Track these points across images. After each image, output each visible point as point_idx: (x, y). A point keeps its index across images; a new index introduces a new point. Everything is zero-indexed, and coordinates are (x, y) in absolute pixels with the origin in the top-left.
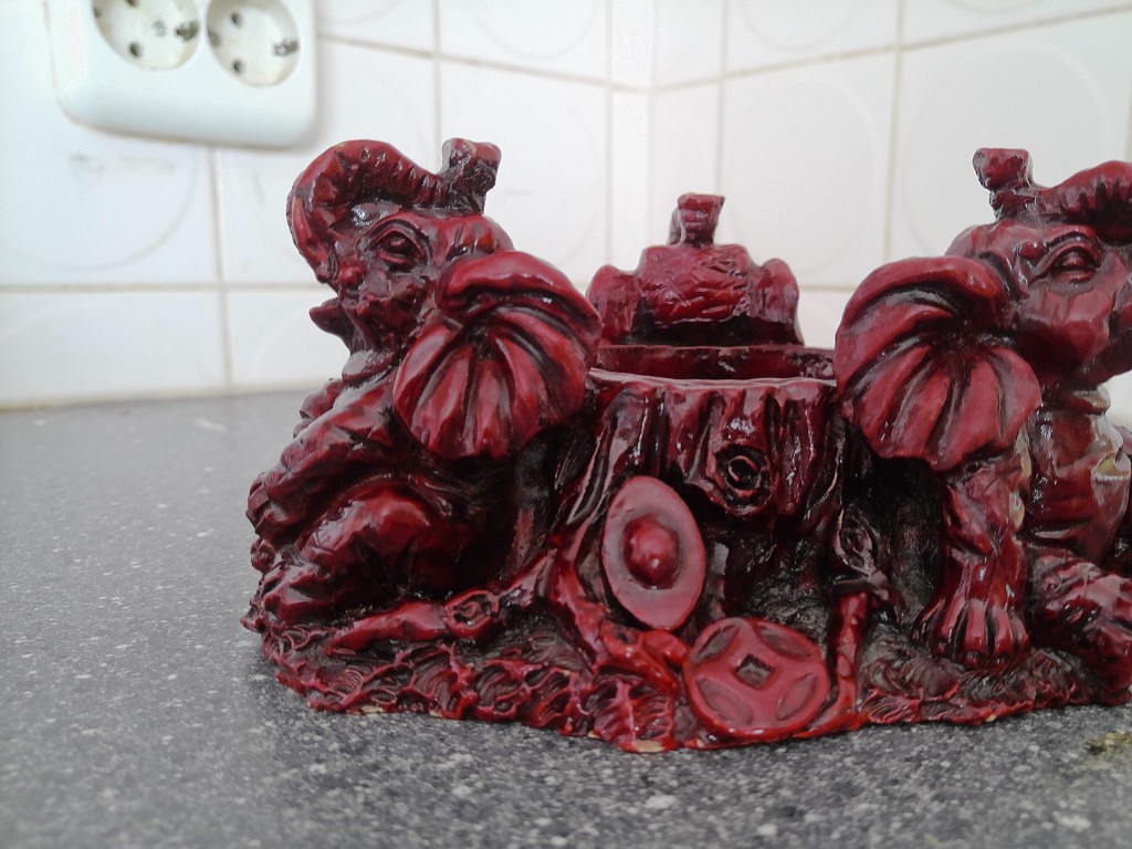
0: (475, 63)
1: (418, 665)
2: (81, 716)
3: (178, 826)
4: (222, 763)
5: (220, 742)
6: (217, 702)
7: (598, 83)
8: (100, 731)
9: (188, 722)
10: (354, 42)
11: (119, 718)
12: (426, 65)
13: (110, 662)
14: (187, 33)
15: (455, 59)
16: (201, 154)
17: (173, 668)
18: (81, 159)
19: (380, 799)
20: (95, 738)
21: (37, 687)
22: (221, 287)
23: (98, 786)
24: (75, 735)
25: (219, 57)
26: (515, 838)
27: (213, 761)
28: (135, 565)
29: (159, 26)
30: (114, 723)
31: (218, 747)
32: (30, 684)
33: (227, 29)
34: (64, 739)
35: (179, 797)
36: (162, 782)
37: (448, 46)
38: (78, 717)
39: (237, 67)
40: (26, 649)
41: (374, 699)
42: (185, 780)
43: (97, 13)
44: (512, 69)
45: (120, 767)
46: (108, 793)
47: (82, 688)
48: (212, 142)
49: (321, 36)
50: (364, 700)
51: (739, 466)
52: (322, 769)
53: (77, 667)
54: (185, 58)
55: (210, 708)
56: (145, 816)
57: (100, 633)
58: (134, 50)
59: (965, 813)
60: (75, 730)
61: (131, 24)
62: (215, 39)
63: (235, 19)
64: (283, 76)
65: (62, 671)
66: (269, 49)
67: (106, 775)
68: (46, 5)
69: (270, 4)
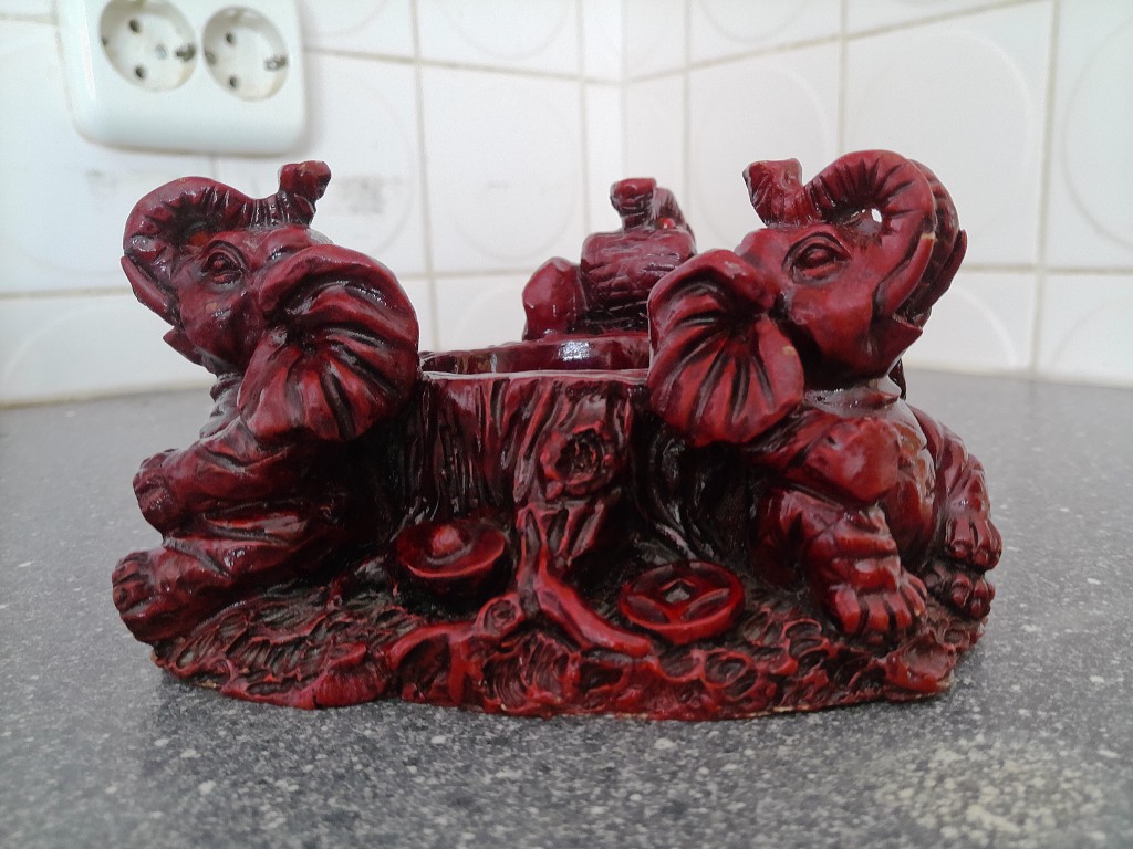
0: (453, 66)
7: (572, 78)
12: (407, 72)
14: (187, 54)
15: (435, 64)
16: (204, 163)
18: (95, 175)
21: (87, 609)
25: (216, 76)
29: (161, 50)
32: (82, 607)
33: (222, 49)
37: (428, 51)
39: (233, 83)
40: (75, 585)
43: (105, 42)
48: (213, 153)
49: (308, 49)
54: (184, 79)
58: (139, 73)
61: (135, 49)
62: (211, 59)
63: (229, 39)
64: (275, 89)
66: (261, 65)
68: (58, 36)
69: (260, 23)
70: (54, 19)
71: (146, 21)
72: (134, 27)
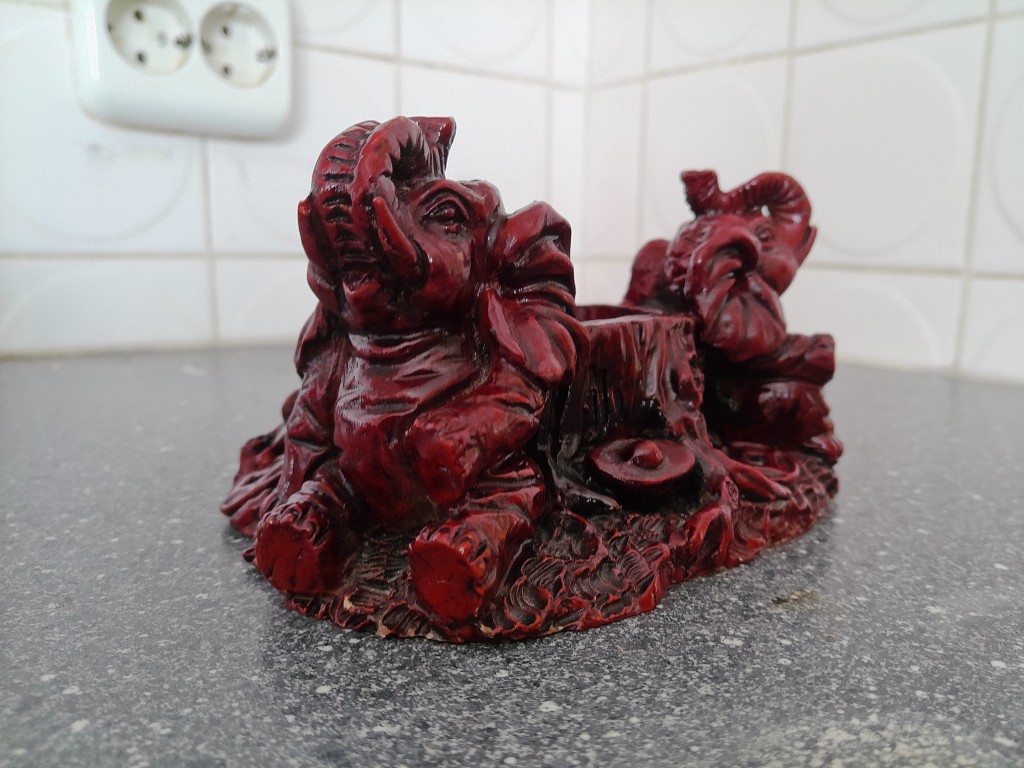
0: (430, 66)
2: (43, 562)
3: (94, 625)
4: (135, 591)
5: (139, 579)
6: (142, 556)
7: (540, 83)
8: (54, 571)
9: (119, 567)
10: (327, 49)
11: (70, 564)
12: (388, 68)
13: (72, 530)
14: (184, 43)
15: (414, 63)
16: (194, 144)
17: (117, 534)
18: (94, 149)
19: (239, 614)
20: (49, 576)
21: (16, 544)
22: (211, 256)
23: (46, 602)
24: (37, 572)
25: (211, 64)
26: (324, 638)
27: (129, 590)
28: (107, 468)
29: (162, 38)
30: (66, 566)
31: (135, 582)
32: (11, 542)
33: (218, 40)
34: (29, 574)
35: (100, 609)
36: (91, 601)
37: (408, 52)
38: (40, 562)
39: (226, 71)
40: (12, 520)
42: (106, 600)
43: (110, 28)
45: (63, 592)
46: (52, 606)
47: (48, 545)
48: (204, 135)
49: (297, 44)
52: (205, 596)
53: (47, 532)
54: (182, 64)
55: (137, 559)
56: (74, 619)
57: (70, 512)
58: (141, 58)
59: (655, 635)
60: (38, 570)
61: (138, 36)
62: (207, 48)
63: (225, 31)
64: (265, 78)
65: (36, 535)
66: (252, 56)
67: (53, 595)
68: (69, 22)
70: (65, 5)
71: (150, 11)
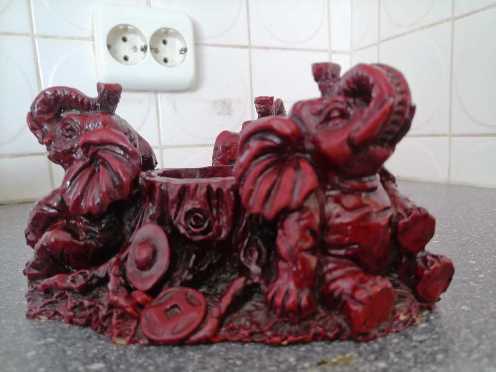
0: (267, 48)
1: (61, 300)
7: (326, 51)
10: (213, 45)
12: (246, 51)
14: (144, 49)
15: (257, 47)
16: (152, 95)
25: (155, 58)
29: (135, 48)
33: (161, 46)
37: (254, 42)
39: (165, 61)
41: (43, 313)
43: (109, 47)
44: (284, 49)
48: (156, 91)
49: (197, 44)
50: (40, 313)
51: (196, 218)
54: (143, 59)
58: (126, 59)
61: (124, 49)
62: (156, 50)
63: (165, 42)
64: (183, 62)
66: (178, 52)
68: (94, 45)
69: (176, 34)
70: (93, 39)
71: (129, 37)
72: (124, 40)
